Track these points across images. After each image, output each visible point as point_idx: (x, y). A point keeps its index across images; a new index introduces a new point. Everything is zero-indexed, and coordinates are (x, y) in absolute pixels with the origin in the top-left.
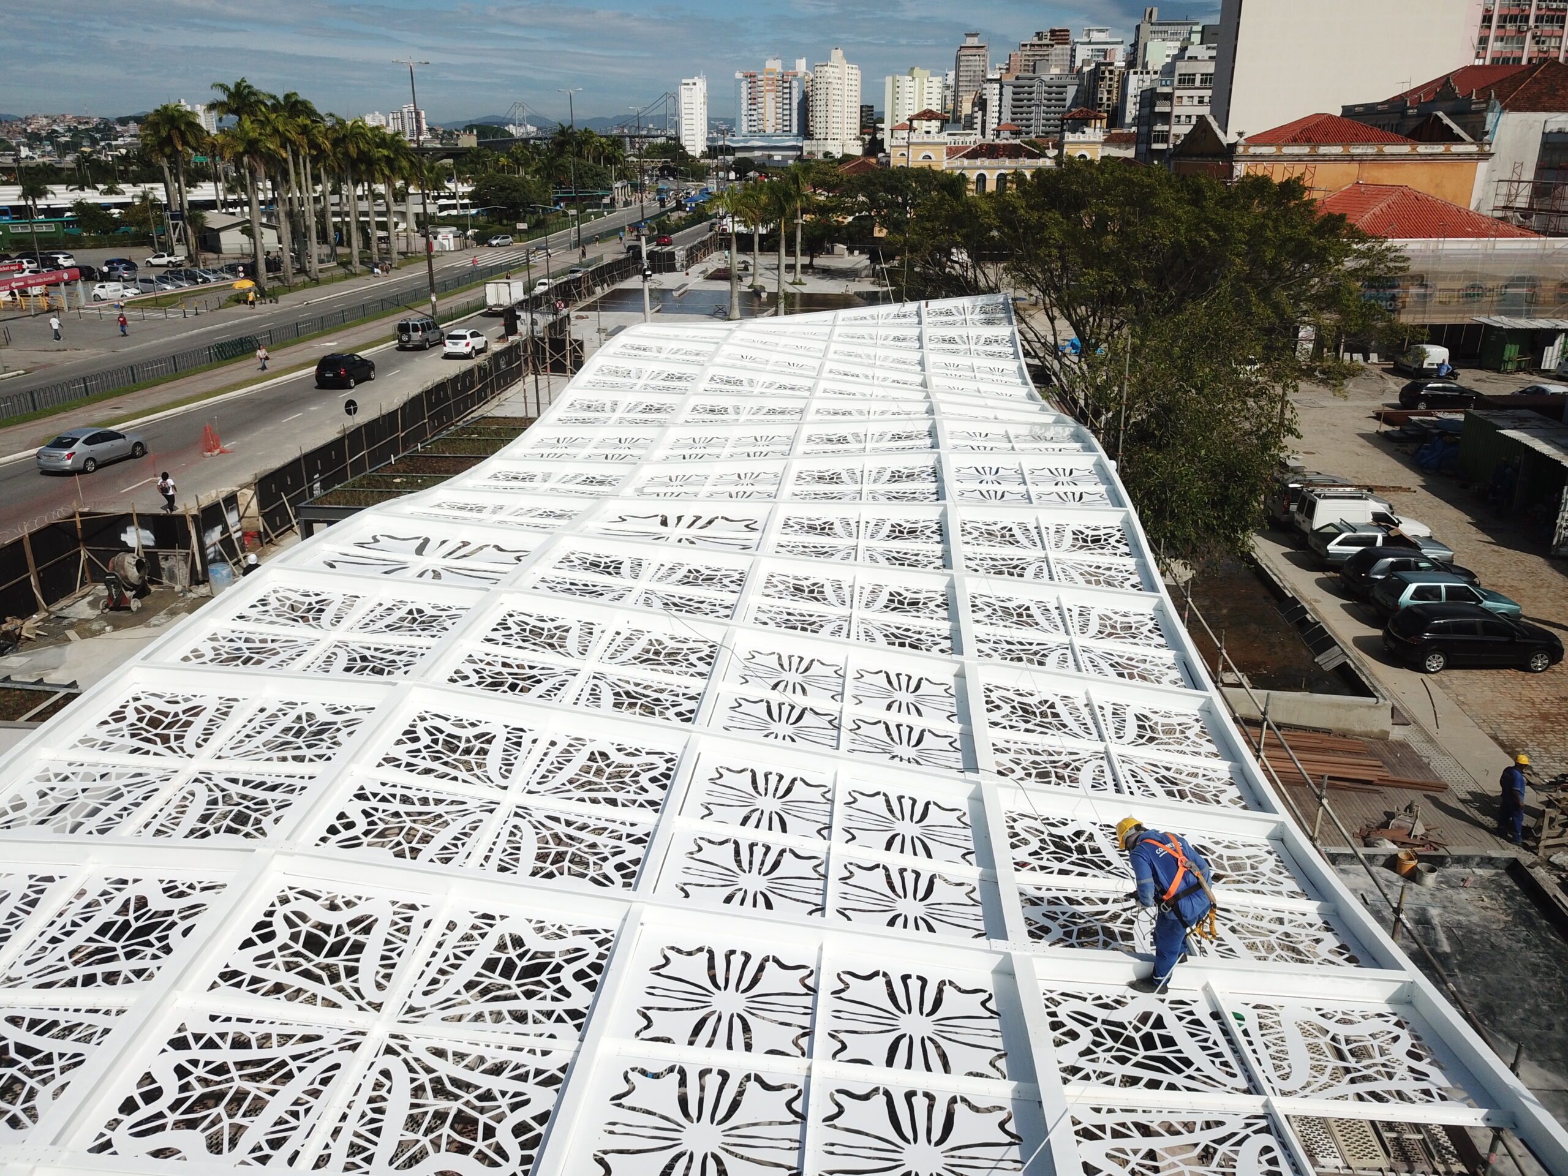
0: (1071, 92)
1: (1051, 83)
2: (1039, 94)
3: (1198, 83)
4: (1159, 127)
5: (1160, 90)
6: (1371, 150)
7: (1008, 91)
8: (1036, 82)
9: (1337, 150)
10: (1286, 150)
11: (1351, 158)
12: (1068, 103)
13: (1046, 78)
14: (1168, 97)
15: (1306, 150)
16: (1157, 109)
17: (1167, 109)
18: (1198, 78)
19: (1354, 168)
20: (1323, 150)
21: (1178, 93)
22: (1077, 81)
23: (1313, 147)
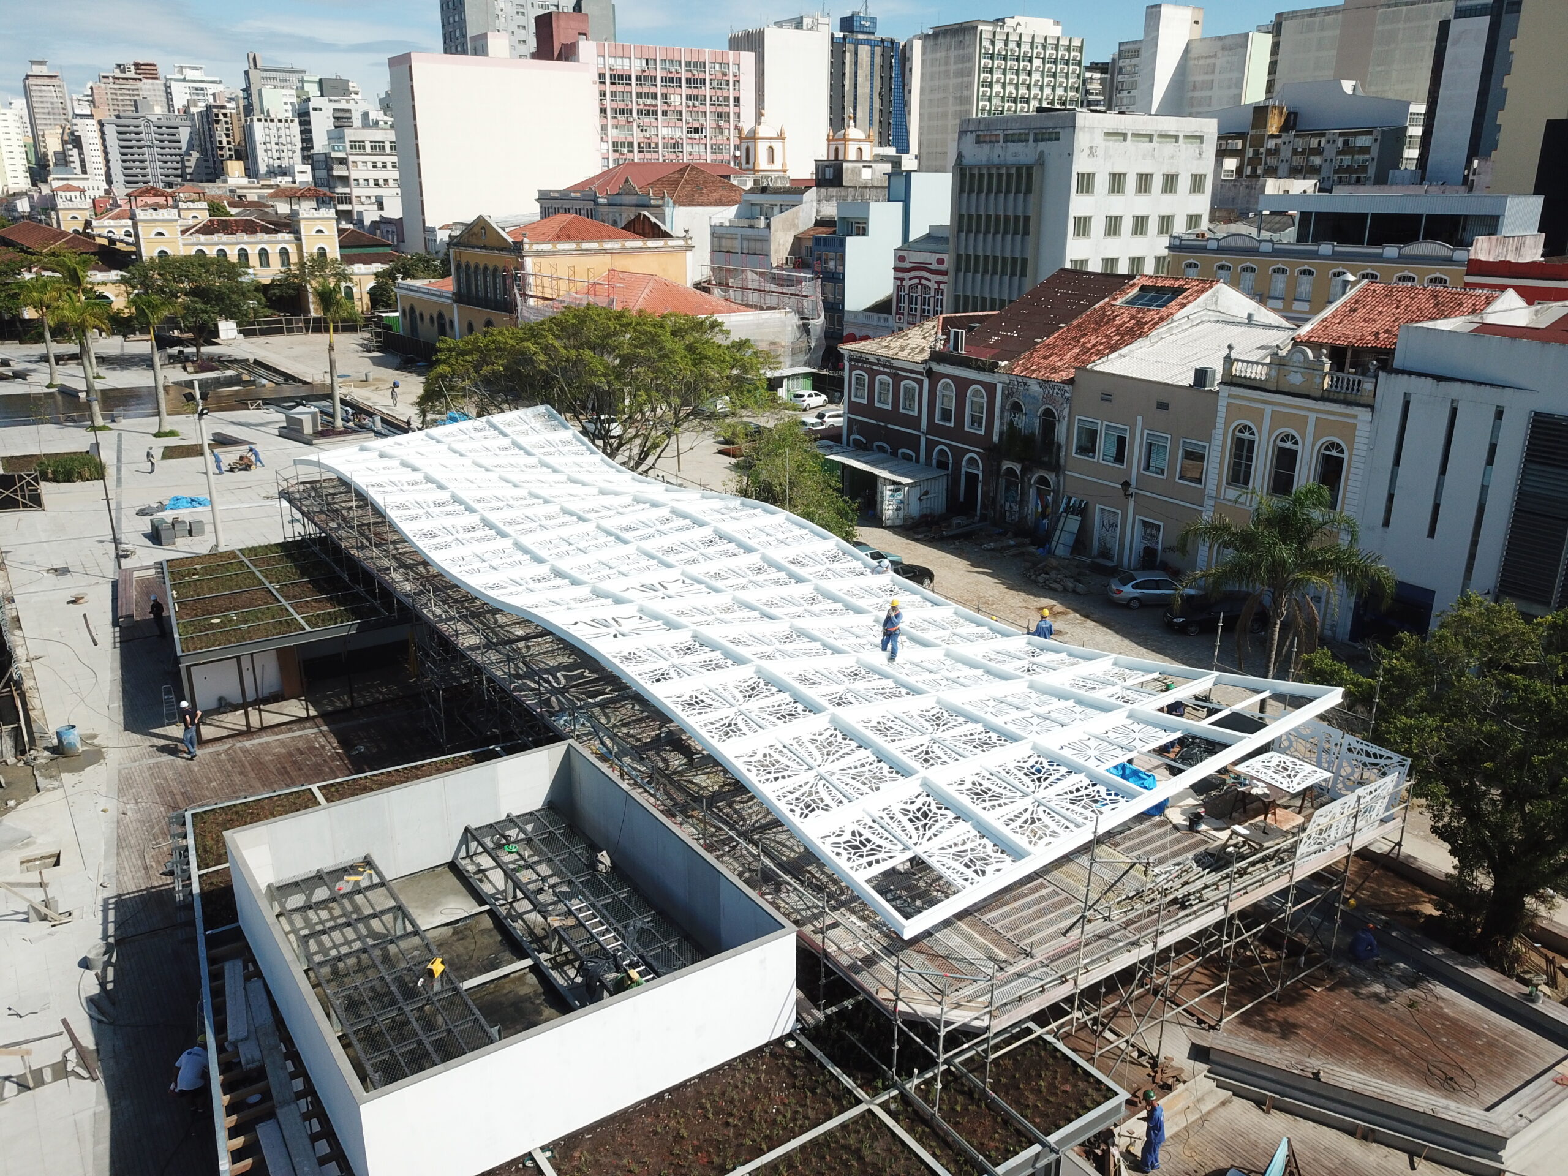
0: (184, 134)
1: (159, 123)
2: (149, 135)
3: (368, 149)
4: (340, 190)
5: (334, 155)
6: (617, 245)
7: (111, 131)
8: (142, 123)
9: (594, 245)
10: (560, 246)
11: (606, 252)
12: (184, 145)
13: (154, 119)
14: (343, 161)
15: (572, 246)
16: (335, 173)
17: (345, 173)
18: (368, 145)
19: (608, 258)
20: (585, 246)
21: (351, 158)
22: (189, 123)
23: (578, 244)
